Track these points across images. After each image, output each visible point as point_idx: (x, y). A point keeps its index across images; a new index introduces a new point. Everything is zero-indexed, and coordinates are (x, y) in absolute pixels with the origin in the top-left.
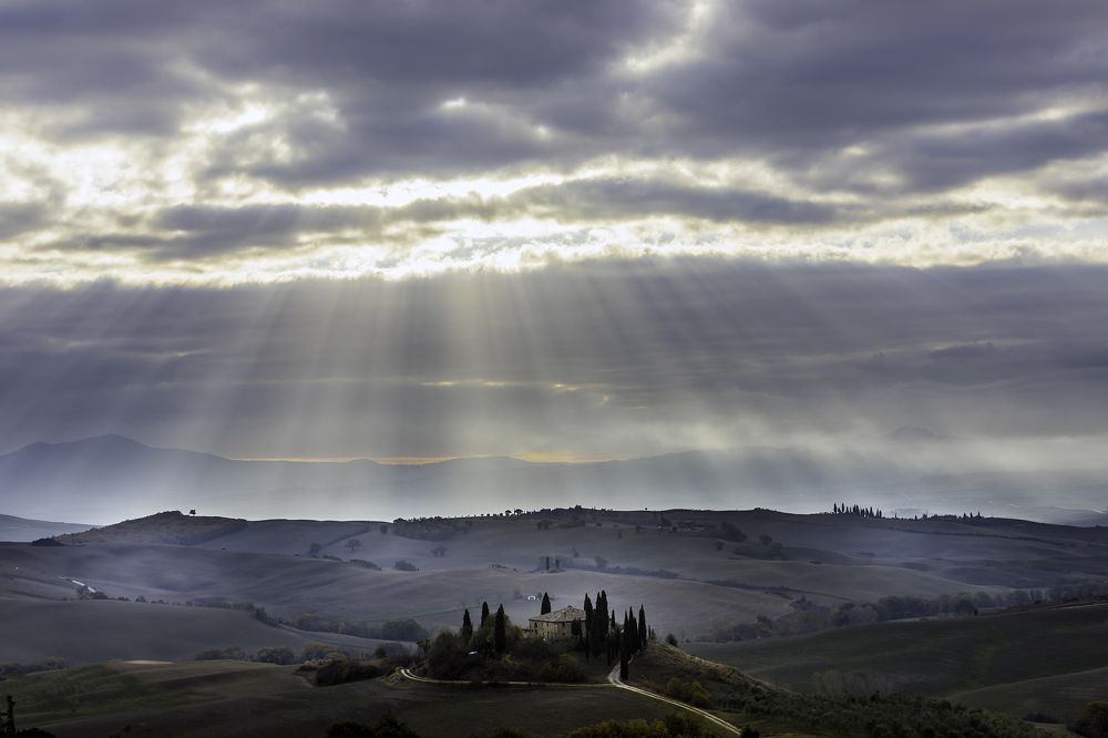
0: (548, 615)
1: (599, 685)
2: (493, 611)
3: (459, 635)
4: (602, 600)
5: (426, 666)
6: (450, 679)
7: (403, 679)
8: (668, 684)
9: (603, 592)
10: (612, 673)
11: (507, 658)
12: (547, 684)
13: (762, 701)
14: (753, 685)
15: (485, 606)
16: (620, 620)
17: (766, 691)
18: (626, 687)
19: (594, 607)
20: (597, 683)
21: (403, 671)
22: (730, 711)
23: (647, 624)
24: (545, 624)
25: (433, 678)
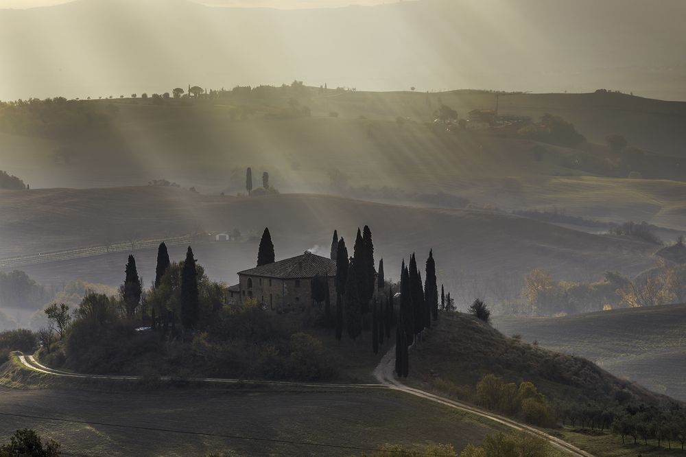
0: (267, 267)
1: (359, 386)
2: (177, 258)
3: (118, 299)
4: (365, 243)
5: (63, 350)
6: (104, 373)
7: (25, 373)
8: (480, 385)
9: (366, 228)
10: (380, 366)
11: (201, 339)
12: (271, 383)
13: (638, 415)
14: (616, 388)
15: (163, 250)
16: (393, 276)
17: (637, 397)
18: (405, 389)
19: (351, 254)
20: (356, 381)
21: (22, 358)
22: (584, 432)
23: (439, 283)
24: (266, 282)
25: (77, 371)
